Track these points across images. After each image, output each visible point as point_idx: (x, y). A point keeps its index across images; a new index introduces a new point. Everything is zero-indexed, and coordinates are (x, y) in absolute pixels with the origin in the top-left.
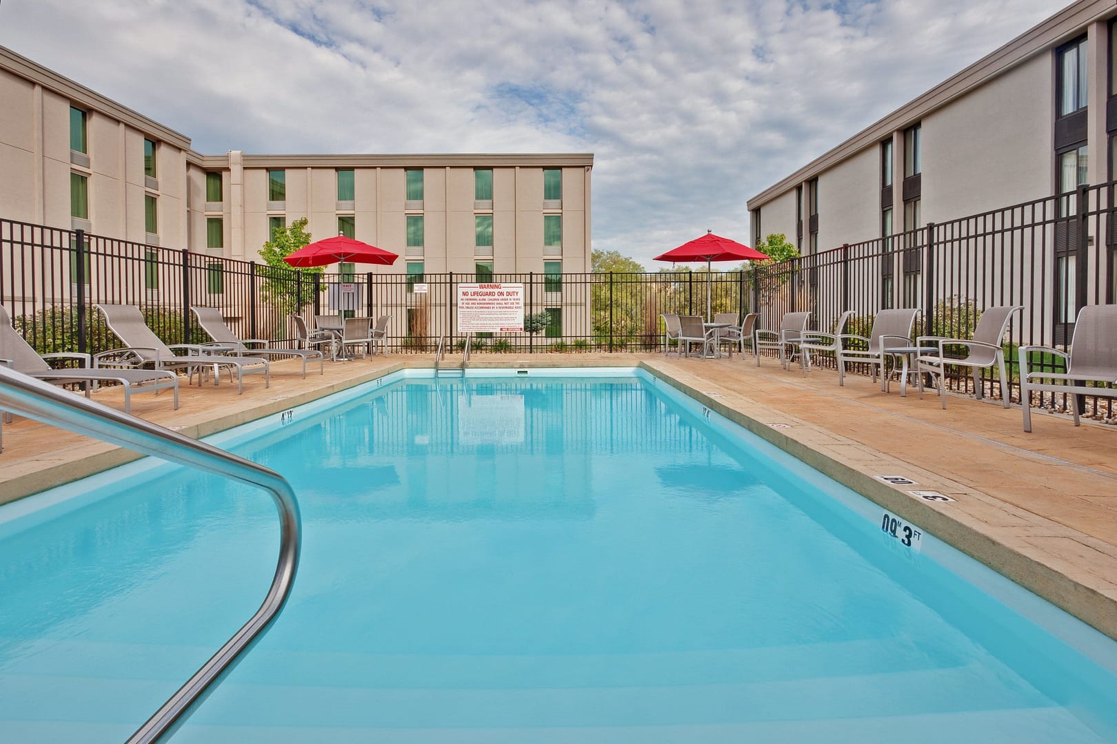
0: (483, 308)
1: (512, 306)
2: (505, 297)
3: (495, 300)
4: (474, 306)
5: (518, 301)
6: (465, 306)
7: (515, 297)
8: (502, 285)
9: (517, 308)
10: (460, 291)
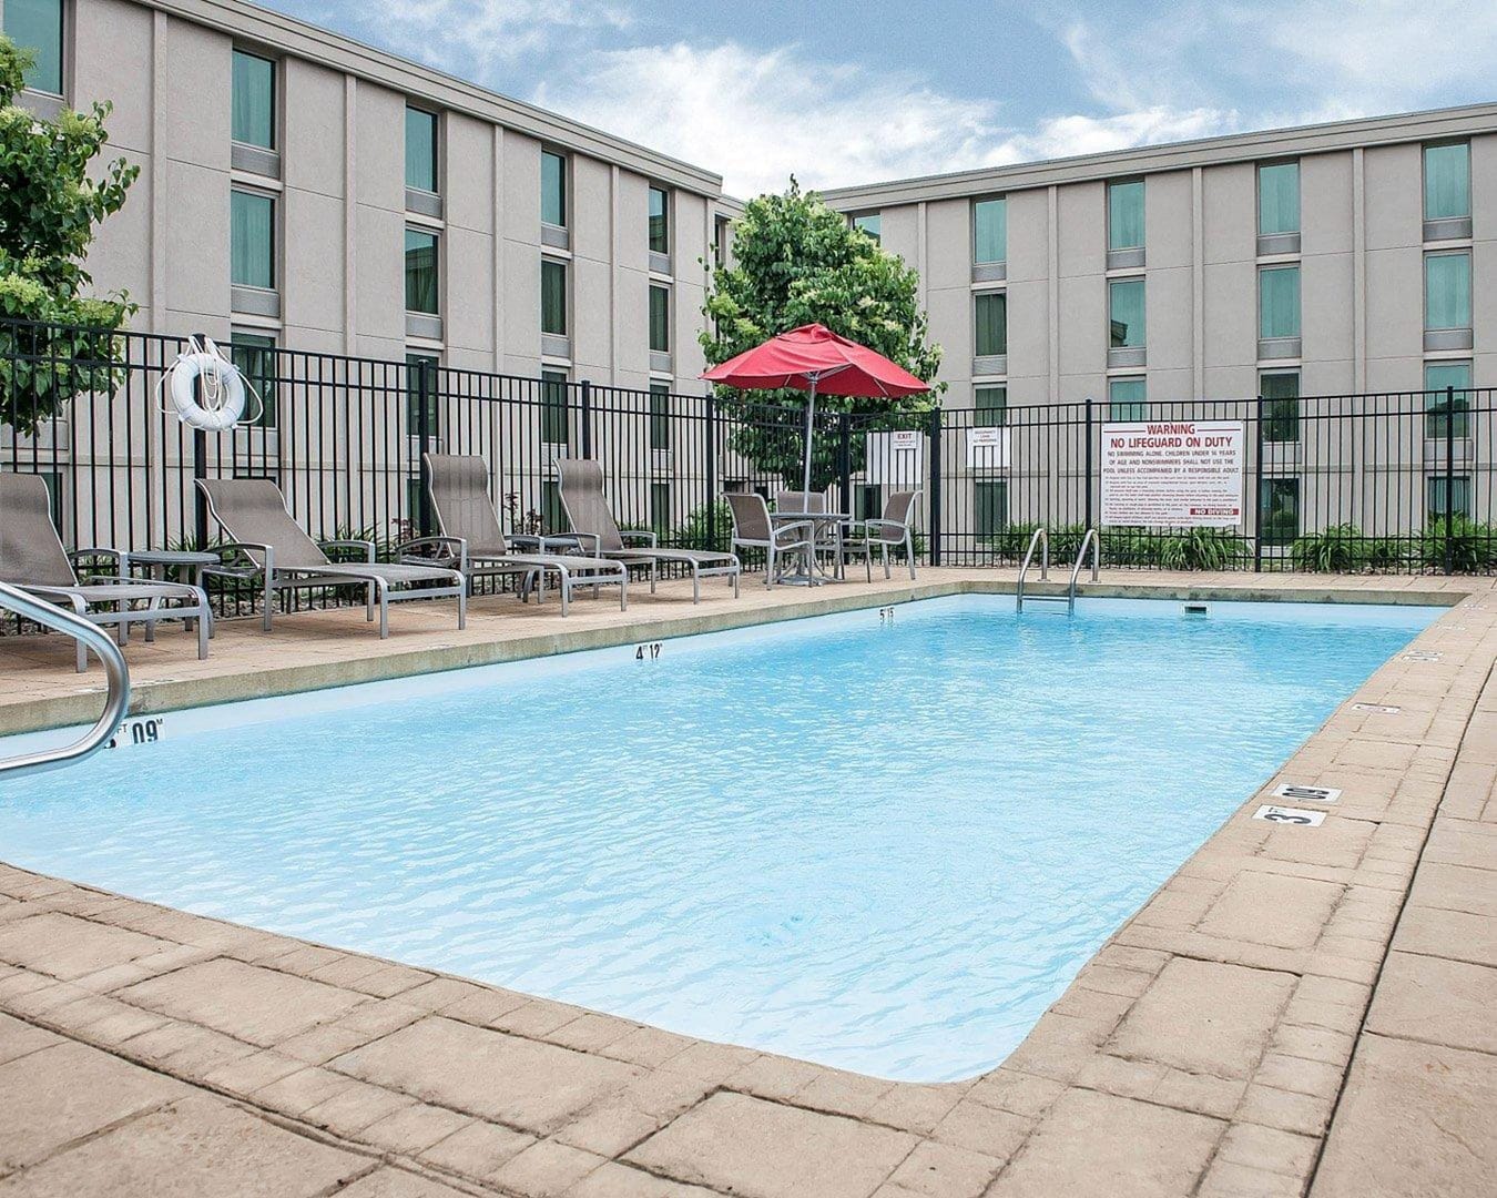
0: (1154, 470)
1: (1216, 466)
2: (1203, 447)
3: (1181, 453)
4: (1136, 467)
5: (1229, 457)
6: (1116, 467)
7: (1225, 448)
8: (1197, 425)
9: (1230, 470)
10: (1106, 439)
